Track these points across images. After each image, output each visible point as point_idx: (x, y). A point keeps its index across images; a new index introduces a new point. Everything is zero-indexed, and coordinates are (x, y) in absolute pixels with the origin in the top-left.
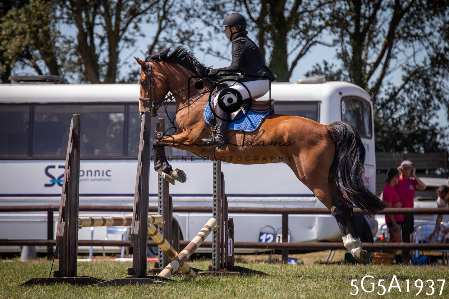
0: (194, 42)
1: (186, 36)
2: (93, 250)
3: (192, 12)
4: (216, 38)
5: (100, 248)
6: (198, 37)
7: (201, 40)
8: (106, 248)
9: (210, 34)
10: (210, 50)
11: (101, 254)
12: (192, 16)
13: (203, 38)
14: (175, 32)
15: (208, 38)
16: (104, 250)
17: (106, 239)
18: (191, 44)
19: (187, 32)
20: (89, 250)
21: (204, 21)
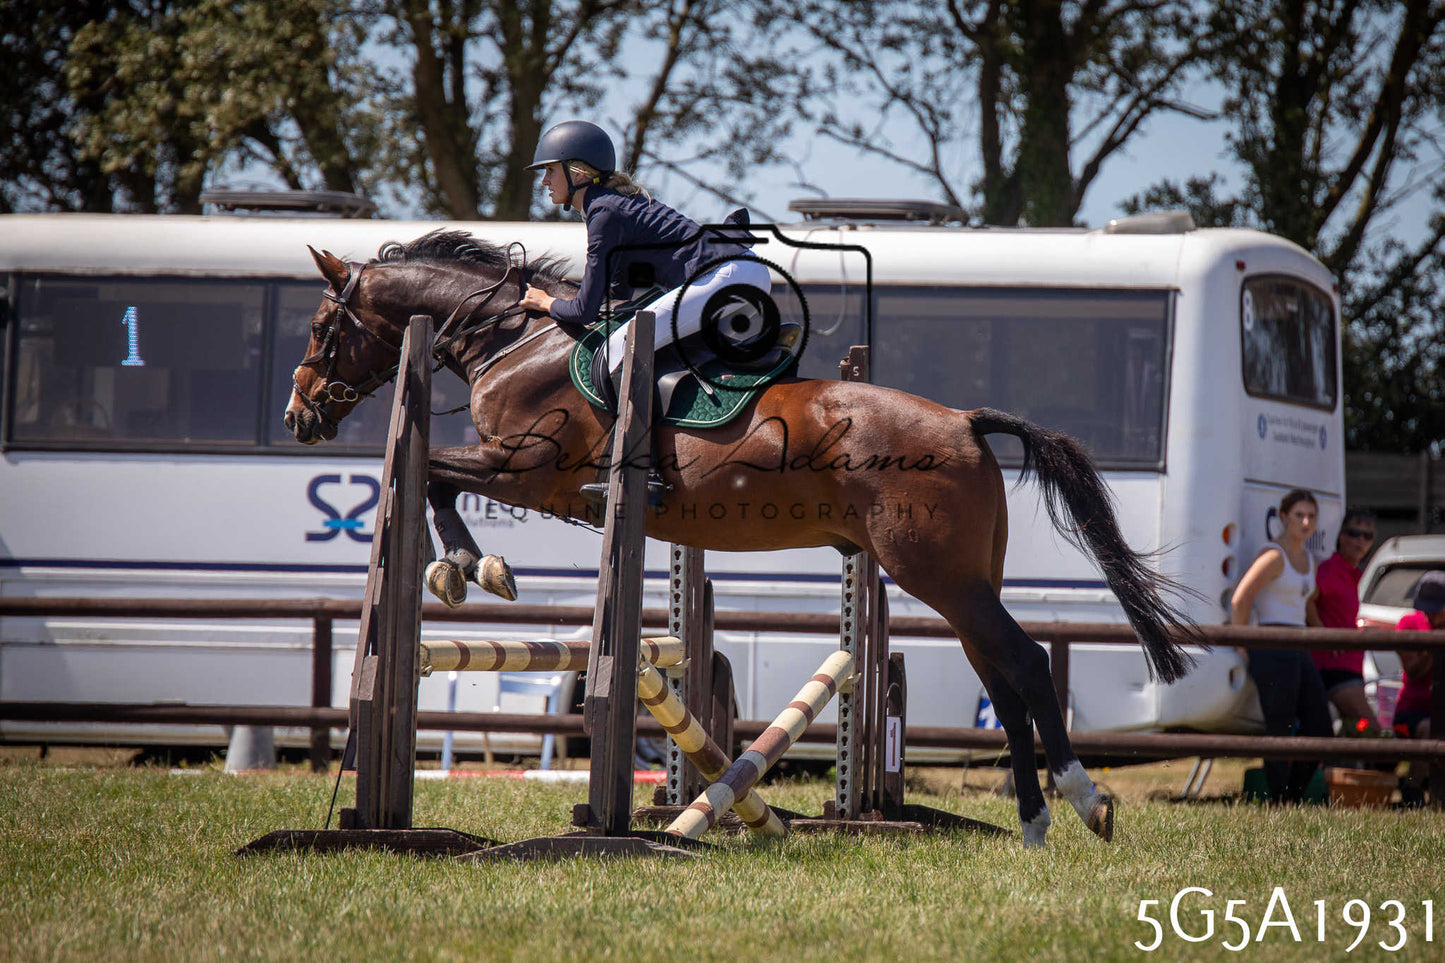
0: (781, 96)
1: (758, 75)
2: (455, 743)
4: (850, 86)
5: (477, 736)
6: (796, 82)
7: (804, 93)
8: (494, 736)
9: (831, 74)
10: (830, 119)
11: (478, 757)
12: (778, 15)
13: (811, 86)
14: (722, 64)
15: (825, 83)
16: (488, 743)
17: (496, 709)
18: (772, 104)
19: (761, 65)
20: (440, 743)
21: (816, 32)
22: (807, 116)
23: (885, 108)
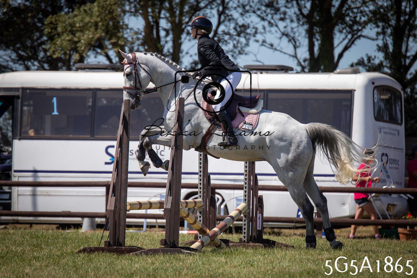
0: (250, 34)
1: (242, 29)
3: (247, 8)
4: (270, 31)
6: (254, 30)
7: (256, 33)
9: (264, 28)
10: (264, 41)
12: (248, 11)
13: (258, 31)
14: (232, 25)
15: (263, 31)
18: (247, 37)
19: (243, 26)
21: (259, 16)
22: (257, 41)
23: (280, 38)
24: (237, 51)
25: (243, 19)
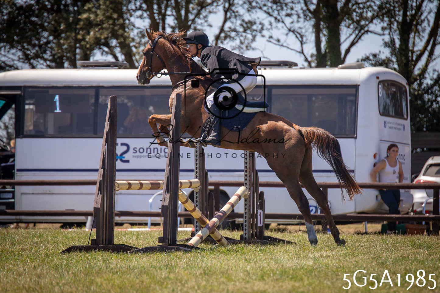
0: (256, 31)
1: (249, 25)
3: (254, 4)
4: (276, 27)
6: (260, 26)
7: (262, 29)
9: (271, 24)
10: (271, 37)
12: (253, 8)
13: (265, 28)
14: (239, 22)
15: (269, 27)
18: (254, 33)
19: (249, 22)
21: (265, 12)
22: (263, 36)
23: (287, 34)
24: (244, 46)
25: (250, 15)
